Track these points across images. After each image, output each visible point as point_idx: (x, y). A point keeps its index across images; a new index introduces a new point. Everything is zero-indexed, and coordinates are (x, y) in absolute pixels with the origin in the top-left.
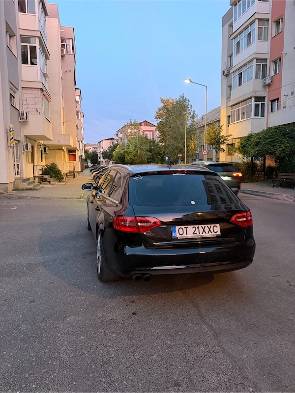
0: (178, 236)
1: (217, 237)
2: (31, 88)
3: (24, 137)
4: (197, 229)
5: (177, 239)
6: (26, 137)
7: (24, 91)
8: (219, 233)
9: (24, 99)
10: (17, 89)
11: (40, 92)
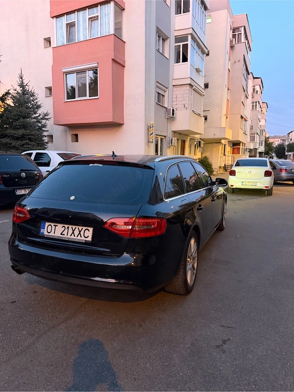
0: (46, 233)
1: (86, 243)
2: (181, 85)
3: (171, 132)
4: (66, 230)
5: (43, 237)
6: (175, 132)
7: (175, 89)
8: (90, 239)
9: (174, 96)
10: (167, 88)
11: (188, 87)
